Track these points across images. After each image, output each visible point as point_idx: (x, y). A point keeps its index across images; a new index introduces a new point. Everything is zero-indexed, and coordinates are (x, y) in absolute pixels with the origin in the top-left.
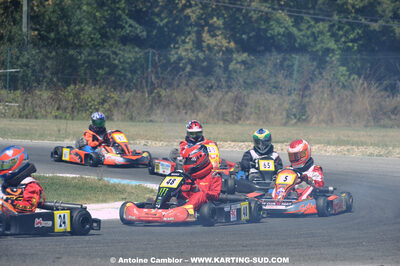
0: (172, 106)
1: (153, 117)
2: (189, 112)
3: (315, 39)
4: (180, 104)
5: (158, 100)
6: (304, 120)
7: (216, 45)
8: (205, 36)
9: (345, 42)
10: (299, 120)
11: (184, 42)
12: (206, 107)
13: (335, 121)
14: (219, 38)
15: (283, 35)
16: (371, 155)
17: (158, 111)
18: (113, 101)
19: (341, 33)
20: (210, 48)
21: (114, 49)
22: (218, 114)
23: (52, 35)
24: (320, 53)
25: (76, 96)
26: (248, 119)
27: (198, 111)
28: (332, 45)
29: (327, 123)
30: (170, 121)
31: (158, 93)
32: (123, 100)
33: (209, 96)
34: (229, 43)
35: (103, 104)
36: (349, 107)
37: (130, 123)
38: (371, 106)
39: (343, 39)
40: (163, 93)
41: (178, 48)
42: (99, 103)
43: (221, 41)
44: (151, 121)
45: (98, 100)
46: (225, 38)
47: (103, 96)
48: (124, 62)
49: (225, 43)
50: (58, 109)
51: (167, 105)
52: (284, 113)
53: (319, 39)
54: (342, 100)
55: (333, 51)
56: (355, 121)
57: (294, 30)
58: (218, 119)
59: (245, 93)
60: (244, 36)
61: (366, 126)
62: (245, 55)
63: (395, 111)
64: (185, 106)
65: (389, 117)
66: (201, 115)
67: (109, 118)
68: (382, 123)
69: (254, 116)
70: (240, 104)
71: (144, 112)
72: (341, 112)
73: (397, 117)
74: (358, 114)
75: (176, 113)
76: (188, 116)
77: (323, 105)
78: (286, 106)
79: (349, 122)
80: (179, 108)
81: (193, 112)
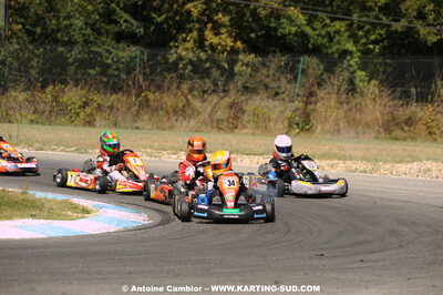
0: (161, 112)
1: (140, 124)
2: (180, 118)
3: (331, 40)
4: (170, 110)
5: (145, 105)
6: (308, 130)
7: (220, 44)
8: (208, 34)
9: (365, 44)
10: (302, 129)
11: (185, 40)
12: (199, 113)
13: (342, 131)
14: (224, 36)
15: (296, 34)
17: (146, 117)
18: (96, 105)
19: (361, 33)
20: (213, 48)
21: (106, 47)
22: (212, 121)
23: (39, 30)
24: (336, 56)
25: (55, 98)
26: (245, 127)
27: (190, 117)
28: (350, 46)
29: (332, 133)
30: (159, 128)
31: (146, 96)
32: (107, 104)
33: (204, 101)
34: (235, 42)
35: (84, 107)
36: (358, 116)
38: (383, 116)
39: (363, 41)
40: (151, 97)
41: (177, 47)
42: (80, 107)
43: (225, 40)
44: (137, 128)
45: (80, 103)
46: (230, 36)
47: (84, 99)
48: (118, 61)
49: (229, 42)
50: (34, 113)
51: (156, 110)
52: (286, 122)
53: (335, 40)
54: (351, 109)
55: (351, 53)
56: (364, 133)
57: (308, 30)
58: (212, 127)
59: (243, 98)
60: (252, 35)
61: (376, 138)
62: (252, 56)
63: (409, 122)
64: (175, 112)
65: (403, 129)
66: (193, 122)
67: (90, 123)
68: (394, 134)
69: (252, 124)
70: (237, 111)
71: (130, 118)
72: (349, 122)
73: (412, 129)
74: (367, 125)
75: (165, 119)
76: (178, 124)
77: (329, 113)
78: (288, 113)
79: (357, 133)
80: (169, 114)
81: (185, 118)
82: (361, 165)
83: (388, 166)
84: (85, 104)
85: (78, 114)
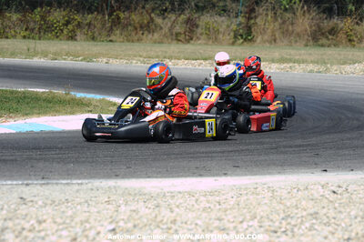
0: (130, 28)
1: (113, 38)
2: (146, 32)
4: (137, 25)
5: (116, 22)
6: (250, 40)
10: (245, 40)
12: (161, 28)
13: (278, 40)
16: (311, 71)
17: (118, 32)
18: (76, 23)
22: (172, 34)
26: (198, 39)
27: (154, 32)
29: (270, 43)
30: (128, 41)
31: (117, 15)
32: (85, 22)
33: (165, 19)
35: (67, 25)
36: (290, 28)
37: (92, 43)
38: (311, 27)
40: (122, 15)
42: (63, 25)
44: (111, 41)
45: (63, 21)
47: (67, 18)
50: (26, 30)
51: (126, 26)
52: (232, 34)
54: (284, 22)
56: (296, 41)
58: (172, 39)
59: (196, 15)
61: (306, 46)
63: (333, 31)
64: (141, 27)
65: (327, 37)
66: (156, 36)
67: (72, 38)
68: (320, 42)
69: (204, 36)
70: (191, 26)
71: (105, 33)
72: (283, 33)
73: (334, 37)
74: (298, 35)
75: (133, 34)
76: (144, 37)
77: (267, 26)
78: (234, 27)
79: (290, 42)
80: (136, 29)
81: (149, 32)
84: (68, 23)
85: (62, 30)
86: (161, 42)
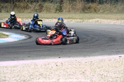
0: (20, 8)
2: (25, 9)
5: (15, 6)
6: (61, 11)
12: (31, 8)
13: (71, 11)
17: (16, 9)
26: (44, 11)
29: (68, 12)
30: (20, 12)
31: (15, 4)
32: (5, 6)
33: (32, 4)
36: (75, 7)
38: (82, 7)
40: (17, 4)
51: (18, 7)
52: (55, 9)
54: (73, 5)
56: (77, 12)
58: (35, 11)
59: (43, 3)
61: (80, 13)
63: (89, 8)
64: (24, 8)
65: (87, 10)
66: (29, 10)
67: (0, 12)
68: (85, 12)
69: (46, 10)
70: (41, 7)
71: (11, 10)
72: (73, 9)
73: (90, 10)
74: (78, 9)
75: (21, 10)
76: (25, 11)
77: (67, 7)
78: (56, 7)
79: (75, 12)
80: (22, 8)
81: (27, 9)
82: (79, 20)
83: (86, 20)
86: (31, 13)
